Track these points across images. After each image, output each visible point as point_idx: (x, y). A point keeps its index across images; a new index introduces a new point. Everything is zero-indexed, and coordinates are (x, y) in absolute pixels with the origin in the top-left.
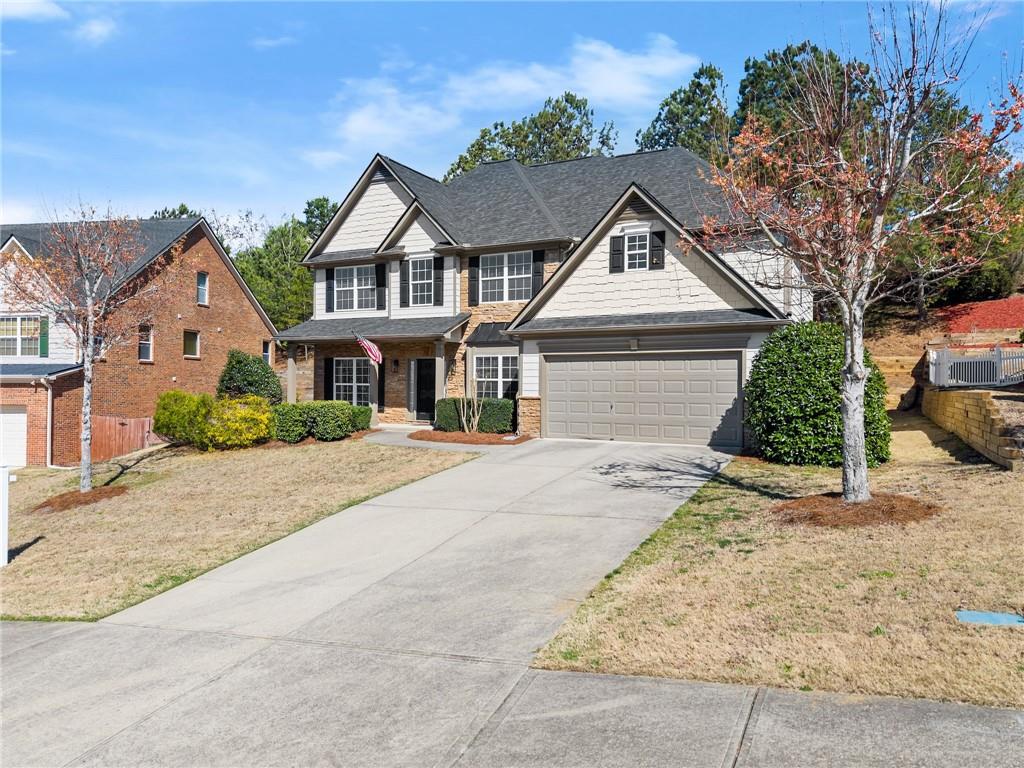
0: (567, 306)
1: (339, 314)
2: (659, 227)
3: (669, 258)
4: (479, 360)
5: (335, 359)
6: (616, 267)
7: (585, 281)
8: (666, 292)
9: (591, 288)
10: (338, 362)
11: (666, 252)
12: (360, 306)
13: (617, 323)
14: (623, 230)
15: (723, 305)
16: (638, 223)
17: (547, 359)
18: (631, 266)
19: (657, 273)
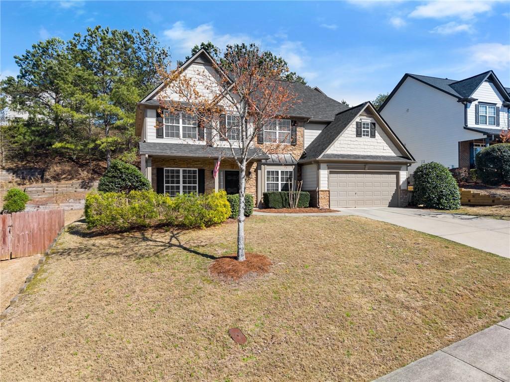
0: (339, 149)
1: (166, 140)
2: (374, 122)
3: (377, 134)
4: (268, 172)
5: (165, 169)
6: (359, 134)
7: (347, 139)
8: (376, 147)
9: (349, 142)
10: (168, 171)
11: (376, 132)
12: (184, 136)
13: (362, 158)
14: (361, 120)
15: (393, 154)
16: (366, 118)
17: (331, 173)
18: (364, 135)
19: (373, 139)
